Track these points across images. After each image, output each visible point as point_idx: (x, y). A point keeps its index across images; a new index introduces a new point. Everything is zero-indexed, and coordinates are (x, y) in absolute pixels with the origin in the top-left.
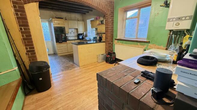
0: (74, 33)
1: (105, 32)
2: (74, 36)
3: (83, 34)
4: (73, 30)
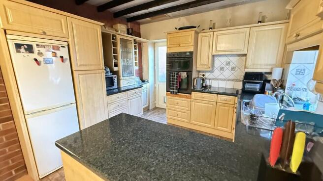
0: (233, 69)
4: (233, 59)
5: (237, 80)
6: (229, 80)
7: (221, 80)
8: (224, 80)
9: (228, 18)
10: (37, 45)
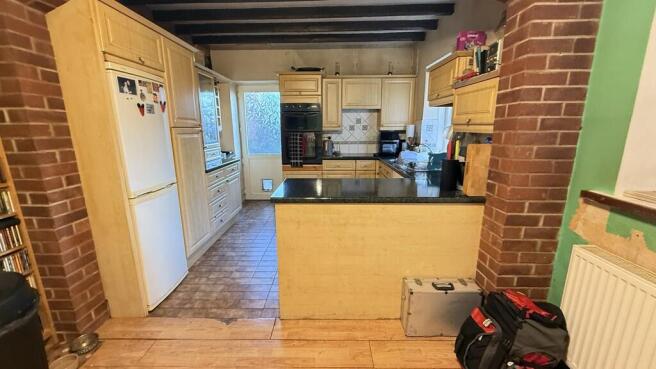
0: (365, 128)
1: (490, 130)
2: (365, 143)
3: (404, 132)
4: (364, 116)
5: (370, 143)
6: (361, 143)
7: (352, 143)
8: (355, 143)
9: (355, 63)
10: (140, 81)
